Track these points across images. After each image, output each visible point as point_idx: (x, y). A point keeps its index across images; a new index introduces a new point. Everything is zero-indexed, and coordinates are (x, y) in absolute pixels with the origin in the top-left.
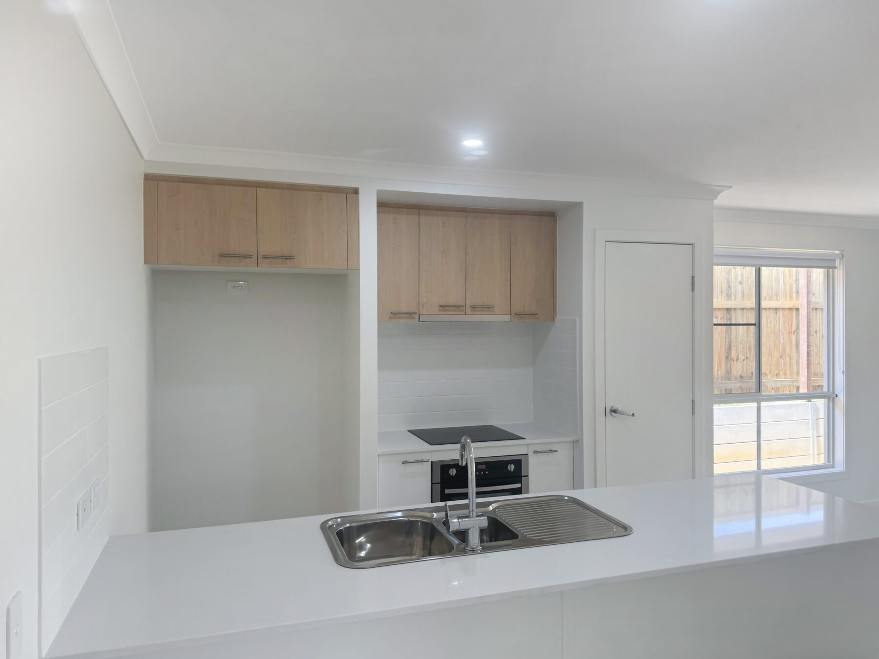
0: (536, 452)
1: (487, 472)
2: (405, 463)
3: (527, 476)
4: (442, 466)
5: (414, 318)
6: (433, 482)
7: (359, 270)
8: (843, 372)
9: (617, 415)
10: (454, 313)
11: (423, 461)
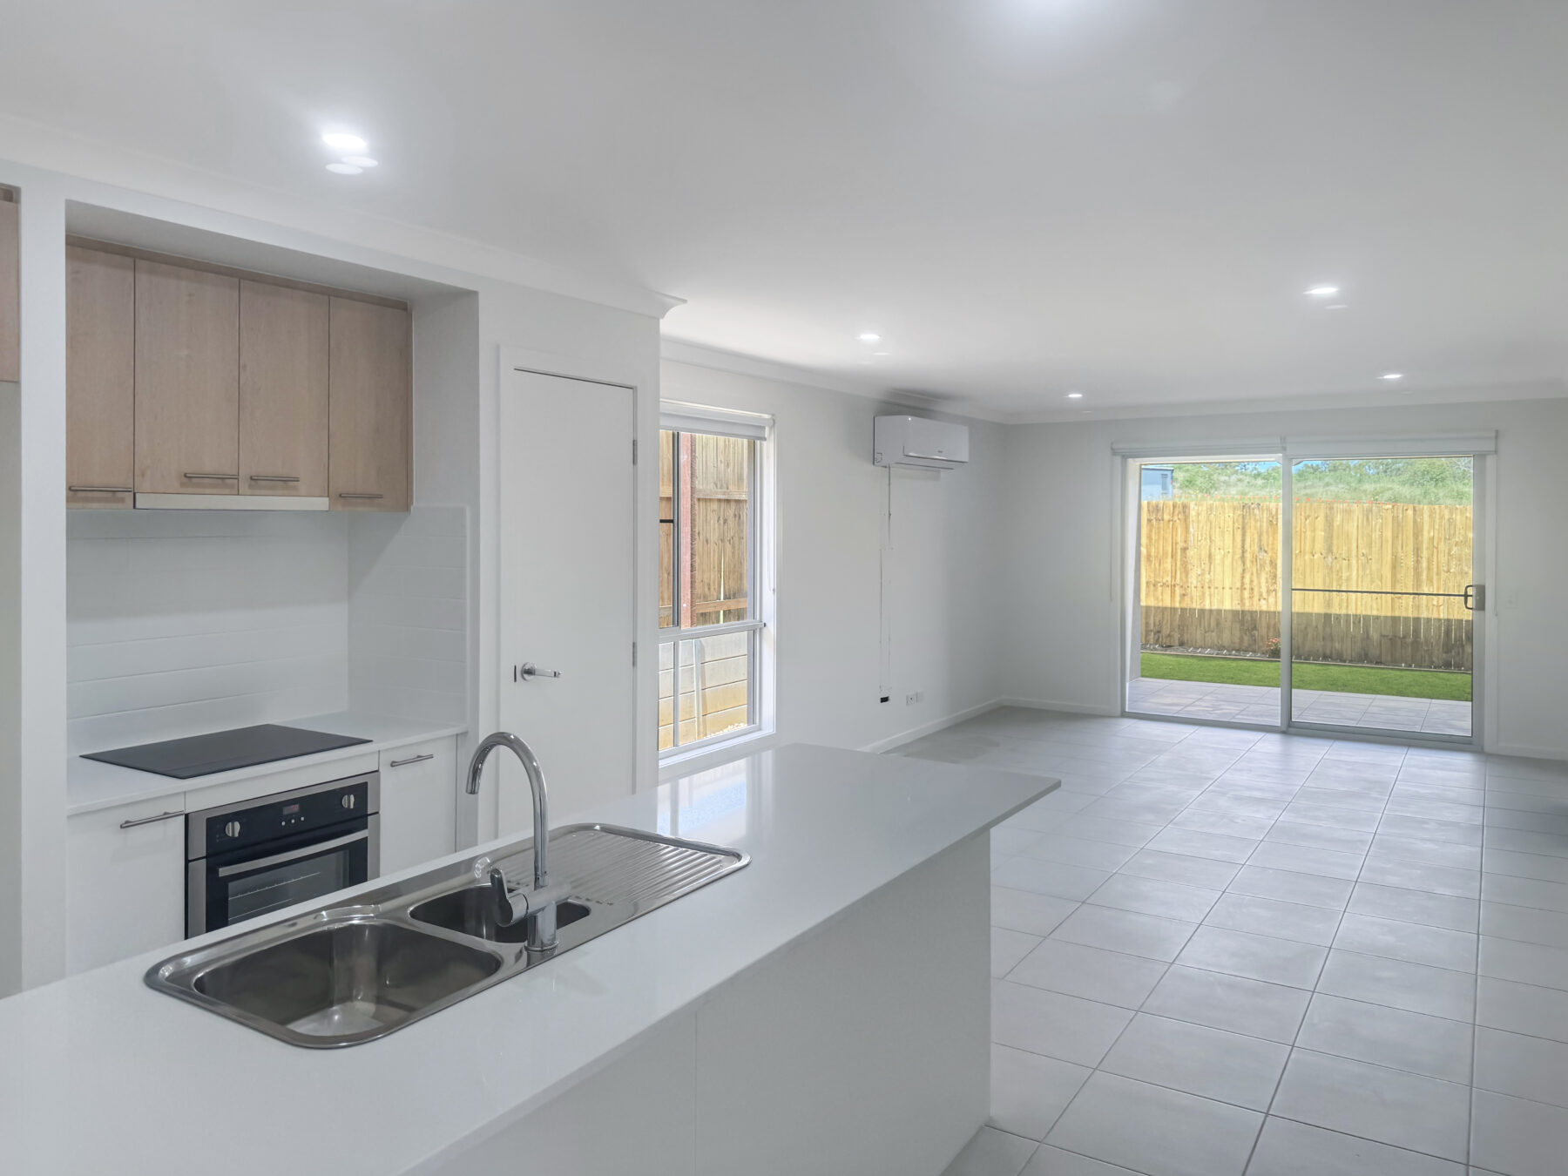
0: (393, 764)
1: (302, 819)
2: (126, 825)
3: (377, 813)
4: (209, 820)
5: (122, 500)
6: (190, 858)
7: (17, 383)
8: (774, 590)
9: (532, 677)
10: (215, 491)
11: (166, 816)
